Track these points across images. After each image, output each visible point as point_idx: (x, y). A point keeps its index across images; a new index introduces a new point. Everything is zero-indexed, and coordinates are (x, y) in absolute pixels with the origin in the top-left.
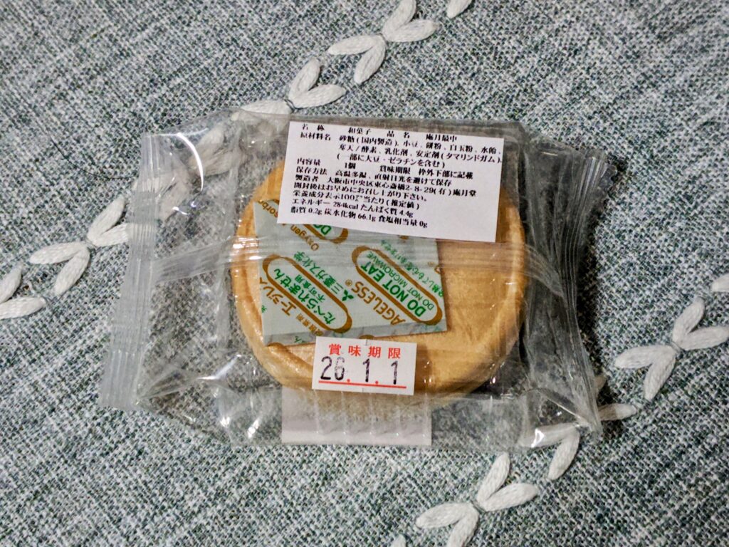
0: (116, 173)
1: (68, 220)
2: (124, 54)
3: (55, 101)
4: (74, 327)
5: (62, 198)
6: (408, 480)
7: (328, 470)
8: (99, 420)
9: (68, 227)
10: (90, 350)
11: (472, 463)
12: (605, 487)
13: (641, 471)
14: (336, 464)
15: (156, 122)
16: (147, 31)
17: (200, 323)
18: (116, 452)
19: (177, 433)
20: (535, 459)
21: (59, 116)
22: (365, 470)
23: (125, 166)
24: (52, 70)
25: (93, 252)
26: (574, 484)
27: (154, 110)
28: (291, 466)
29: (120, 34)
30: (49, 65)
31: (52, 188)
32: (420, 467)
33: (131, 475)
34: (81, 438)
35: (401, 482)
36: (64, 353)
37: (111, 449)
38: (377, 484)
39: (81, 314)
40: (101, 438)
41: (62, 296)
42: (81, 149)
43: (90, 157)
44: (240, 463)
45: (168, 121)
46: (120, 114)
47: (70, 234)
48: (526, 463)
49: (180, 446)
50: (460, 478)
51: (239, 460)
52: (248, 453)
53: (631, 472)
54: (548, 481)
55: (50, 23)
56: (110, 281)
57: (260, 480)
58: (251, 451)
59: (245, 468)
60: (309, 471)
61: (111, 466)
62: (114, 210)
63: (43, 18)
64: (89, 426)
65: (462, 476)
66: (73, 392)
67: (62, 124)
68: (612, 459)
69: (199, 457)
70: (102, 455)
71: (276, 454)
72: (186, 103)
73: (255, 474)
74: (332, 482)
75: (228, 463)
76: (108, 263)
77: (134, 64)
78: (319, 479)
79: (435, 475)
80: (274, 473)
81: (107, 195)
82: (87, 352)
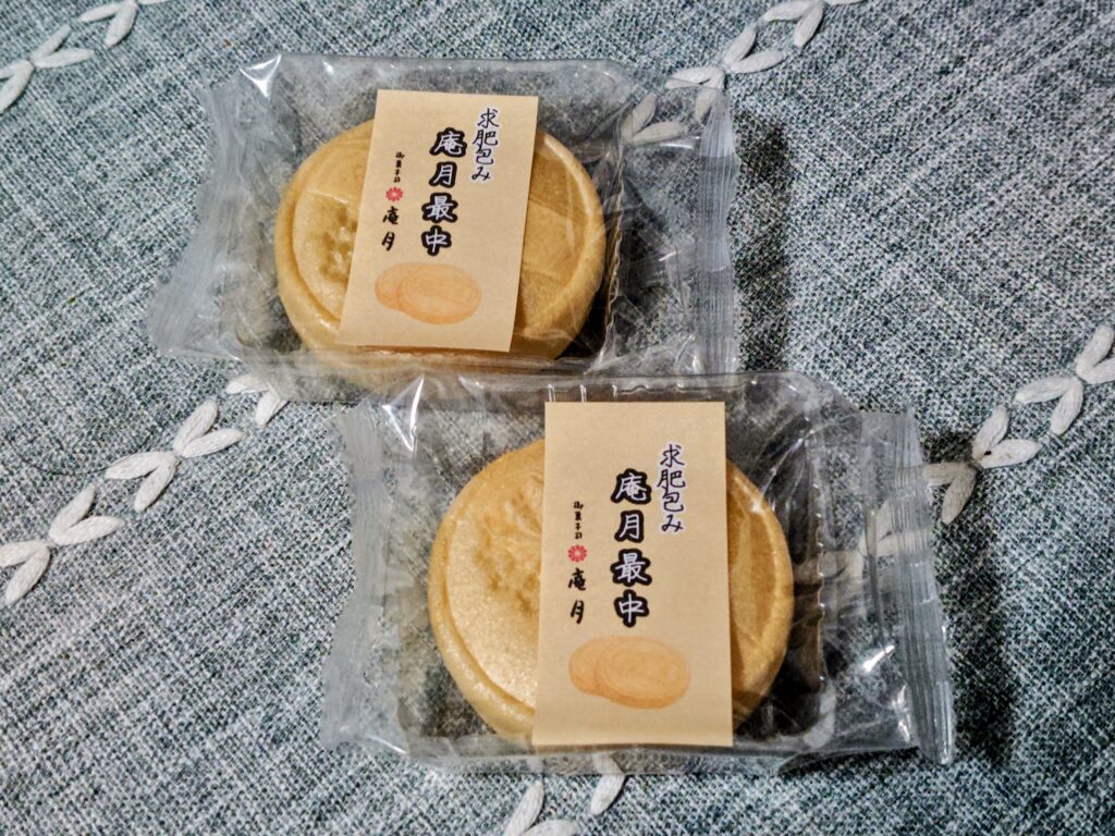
0: (87, 459)
1: (28, 515)
2: (105, 319)
3: (21, 376)
4: (27, 641)
5: (21, 489)
6: (421, 819)
7: (323, 808)
8: (49, 753)
9: (28, 523)
10: (44, 668)
11: (499, 797)
12: (660, 823)
13: (705, 802)
14: (333, 801)
15: (139, 398)
16: (134, 292)
17: (177, 633)
18: (68, 791)
19: (142, 767)
20: (575, 790)
21: (25, 393)
22: (368, 808)
23: (99, 450)
24: (20, 340)
25: (54, 552)
26: (621, 819)
27: (136, 384)
28: (278, 803)
29: (102, 296)
30: (18, 335)
31: (11, 478)
32: (435, 803)
33: (84, 819)
34: (26, 775)
35: (411, 821)
36: (13, 673)
37: (61, 788)
38: (382, 824)
39: (37, 625)
40: (50, 774)
41: (14, 605)
42: (48, 432)
43: (58, 442)
44: (216, 802)
45: (153, 397)
46: (96, 389)
47: (29, 532)
48: (565, 795)
49: (145, 782)
50: (483, 816)
51: (216, 797)
52: (227, 789)
53: (692, 804)
54: (590, 816)
55: (22, 286)
56: (72, 585)
57: (239, 822)
58: (230, 787)
59: (222, 808)
60: (299, 810)
61: (61, 809)
62: (82, 501)
63: (14, 282)
64: (37, 760)
65: (485, 812)
66: (20, 720)
67: (28, 402)
68: (669, 788)
69: (167, 795)
70: (50, 795)
71: (260, 789)
72: (175, 375)
73: (234, 814)
74: (327, 824)
75: (201, 801)
76: (72, 565)
77: (116, 331)
78: (311, 819)
79: (453, 812)
80: (256, 813)
81: (76, 485)
82: (40, 671)
